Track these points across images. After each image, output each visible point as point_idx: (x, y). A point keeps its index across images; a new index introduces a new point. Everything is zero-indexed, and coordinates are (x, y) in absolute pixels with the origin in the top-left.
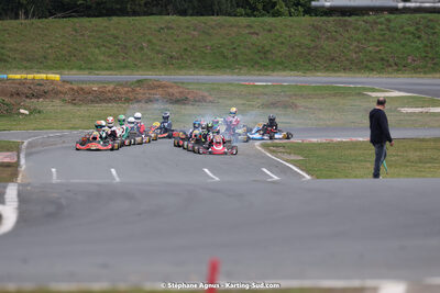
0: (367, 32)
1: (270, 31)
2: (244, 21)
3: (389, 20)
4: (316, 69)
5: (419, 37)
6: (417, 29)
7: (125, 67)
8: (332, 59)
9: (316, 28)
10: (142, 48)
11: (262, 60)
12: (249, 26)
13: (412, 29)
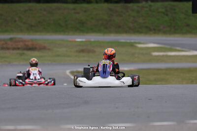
0: (138, 12)
1: (85, 11)
2: (71, 6)
3: (150, 6)
4: (110, 32)
5: (167, 15)
6: (166, 11)
7: (6, 31)
8: (120, 27)
9: (111, 10)
10: (15, 21)
11: (81, 27)
12: (74, 9)
13: (163, 10)
